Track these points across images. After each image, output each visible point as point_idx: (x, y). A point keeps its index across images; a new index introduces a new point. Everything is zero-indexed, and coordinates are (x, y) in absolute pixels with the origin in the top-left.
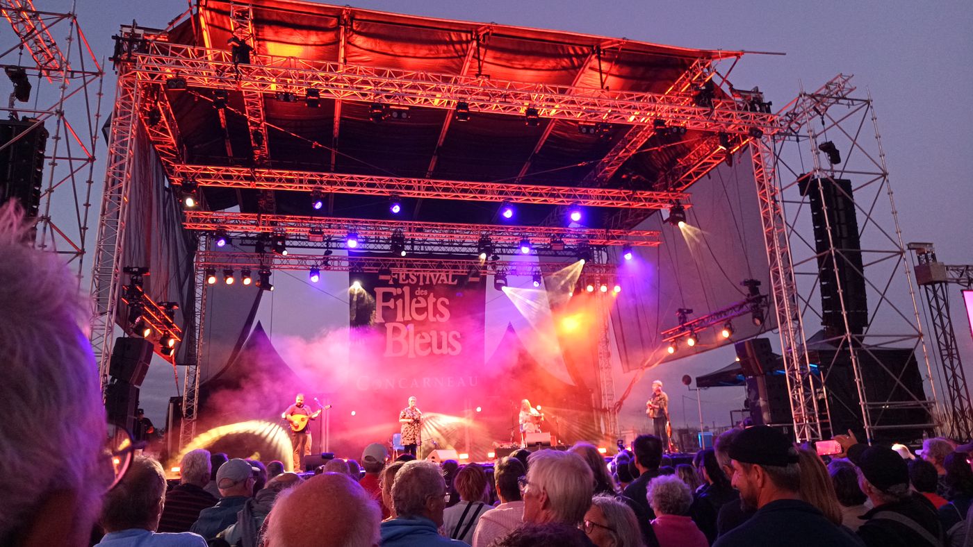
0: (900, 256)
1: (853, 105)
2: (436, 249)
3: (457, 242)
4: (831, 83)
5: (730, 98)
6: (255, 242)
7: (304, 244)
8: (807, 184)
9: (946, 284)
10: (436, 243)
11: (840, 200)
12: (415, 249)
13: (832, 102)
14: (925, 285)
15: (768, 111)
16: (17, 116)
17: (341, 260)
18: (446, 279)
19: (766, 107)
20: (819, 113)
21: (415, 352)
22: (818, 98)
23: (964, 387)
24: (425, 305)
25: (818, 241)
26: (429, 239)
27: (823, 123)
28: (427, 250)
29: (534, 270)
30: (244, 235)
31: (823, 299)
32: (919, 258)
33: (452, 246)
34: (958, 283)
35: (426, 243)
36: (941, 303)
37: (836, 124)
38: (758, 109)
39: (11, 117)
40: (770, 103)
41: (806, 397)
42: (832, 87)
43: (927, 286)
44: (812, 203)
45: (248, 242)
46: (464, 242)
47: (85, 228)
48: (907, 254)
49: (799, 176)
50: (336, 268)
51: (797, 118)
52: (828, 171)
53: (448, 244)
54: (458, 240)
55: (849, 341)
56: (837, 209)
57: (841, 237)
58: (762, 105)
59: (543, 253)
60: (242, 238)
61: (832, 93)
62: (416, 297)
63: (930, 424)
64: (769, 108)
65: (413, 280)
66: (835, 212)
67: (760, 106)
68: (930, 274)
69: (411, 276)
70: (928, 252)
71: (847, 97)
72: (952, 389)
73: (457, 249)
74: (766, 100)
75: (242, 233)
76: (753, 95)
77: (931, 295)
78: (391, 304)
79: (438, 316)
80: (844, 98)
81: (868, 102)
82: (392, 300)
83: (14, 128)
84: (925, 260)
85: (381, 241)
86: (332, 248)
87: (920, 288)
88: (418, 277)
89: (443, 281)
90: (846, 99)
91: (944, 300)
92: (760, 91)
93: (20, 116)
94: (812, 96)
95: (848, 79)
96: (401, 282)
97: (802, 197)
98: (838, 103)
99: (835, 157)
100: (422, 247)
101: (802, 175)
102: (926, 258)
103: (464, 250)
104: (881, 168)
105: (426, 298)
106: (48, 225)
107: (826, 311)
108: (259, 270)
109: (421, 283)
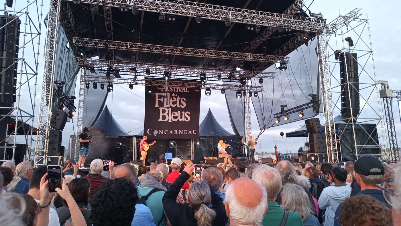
0: (375, 86)
1: (360, 21)
2: (181, 77)
3: (189, 75)
4: (352, 12)
5: (309, 17)
6: (106, 72)
7: (126, 73)
8: (339, 55)
9: (392, 98)
10: (180, 75)
11: (352, 62)
12: (172, 77)
13: (352, 20)
14: (383, 98)
15: (325, 23)
16: (7, 14)
17: (142, 81)
18: (185, 90)
19: (324, 21)
20: (346, 24)
21: (171, 120)
22: (346, 18)
23: (395, 140)
24: (176, 101)
25: (342, 79)
26: (177, 73)
27: (347, 29)
28: (177, 78)
29: (222, 87)
30: (100, 69)
31: (342, 103)
32: (382, 87)
33: (187, 76)
34: (397, 98)
35: (176, 74)
36: (389, 106)
37: (352, 29)
38: (321, 22)
39: (5, 14)
40: (326, 20)
41: (333, 142)
42: (352, 13)
43: (384, 99)
44: (340, 63)
45: (103, 72)
46: (192, 75)
47: (38, 64)
48: (377, 86)
49: (335, 51)
50: (140, 84)
51: (336, 26)
52: (348, 49)
53: (185, 75)
54: (190, 74)
55: (353, 120)
56: (350, 66)
57: (351, 78)
58: (322, 20)
59: (225, 80)
60: (100, 70)
61: (352, 16)
62: (172, 97)
63: (380, 155)
64: (325, 21)
65: (171, 90)
66: (350, 67)
67: (322, 21)
68: (386, 94)
69: (170, 88)
70: (386, 85)
71: (358, 18)
72: (390, 140)
73: (190, 78)
74: (324, 18)
75: (100, 68)
76: (319, 16)
77: (385, 102)
78: (162, 100)
79: (181, 105)
80: (357, 18)
81: (367, 21)
82: (162, 98)
83: (7, 19)
84: (384, 88)
85: (158, 73)
86: (138, 75)
87: (381, 99)
88: (173, 89)
89: (183, 91)
90: (358, 19)
91: (391, 105)
92: (322, 14)
93: (9, 13)
94: (344, 17)
95: (359, 10)
96: (166, 90)
97: (337, 60)
98: (354, 20)
99: (351, 44)
100: (175, 76)
101: (336, 51)
102: (385, 87)
103: (192, 78)
104: (370, 49)
105: (176, 97)
106: (24, 62)
107: (343, 108)
108: (108, 84)
109: (174, 92)
